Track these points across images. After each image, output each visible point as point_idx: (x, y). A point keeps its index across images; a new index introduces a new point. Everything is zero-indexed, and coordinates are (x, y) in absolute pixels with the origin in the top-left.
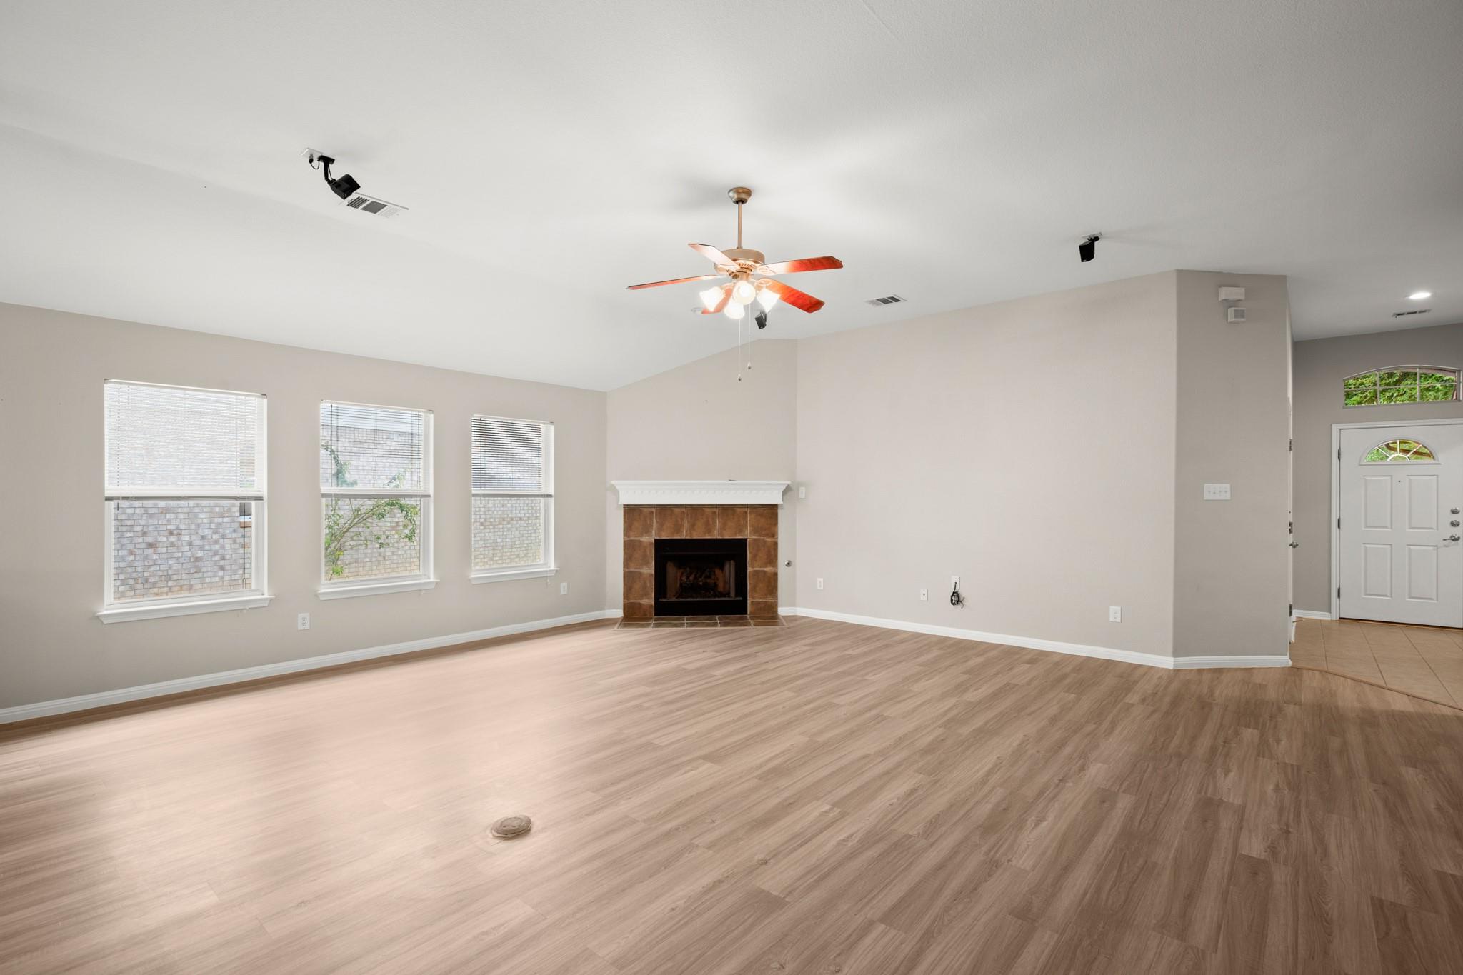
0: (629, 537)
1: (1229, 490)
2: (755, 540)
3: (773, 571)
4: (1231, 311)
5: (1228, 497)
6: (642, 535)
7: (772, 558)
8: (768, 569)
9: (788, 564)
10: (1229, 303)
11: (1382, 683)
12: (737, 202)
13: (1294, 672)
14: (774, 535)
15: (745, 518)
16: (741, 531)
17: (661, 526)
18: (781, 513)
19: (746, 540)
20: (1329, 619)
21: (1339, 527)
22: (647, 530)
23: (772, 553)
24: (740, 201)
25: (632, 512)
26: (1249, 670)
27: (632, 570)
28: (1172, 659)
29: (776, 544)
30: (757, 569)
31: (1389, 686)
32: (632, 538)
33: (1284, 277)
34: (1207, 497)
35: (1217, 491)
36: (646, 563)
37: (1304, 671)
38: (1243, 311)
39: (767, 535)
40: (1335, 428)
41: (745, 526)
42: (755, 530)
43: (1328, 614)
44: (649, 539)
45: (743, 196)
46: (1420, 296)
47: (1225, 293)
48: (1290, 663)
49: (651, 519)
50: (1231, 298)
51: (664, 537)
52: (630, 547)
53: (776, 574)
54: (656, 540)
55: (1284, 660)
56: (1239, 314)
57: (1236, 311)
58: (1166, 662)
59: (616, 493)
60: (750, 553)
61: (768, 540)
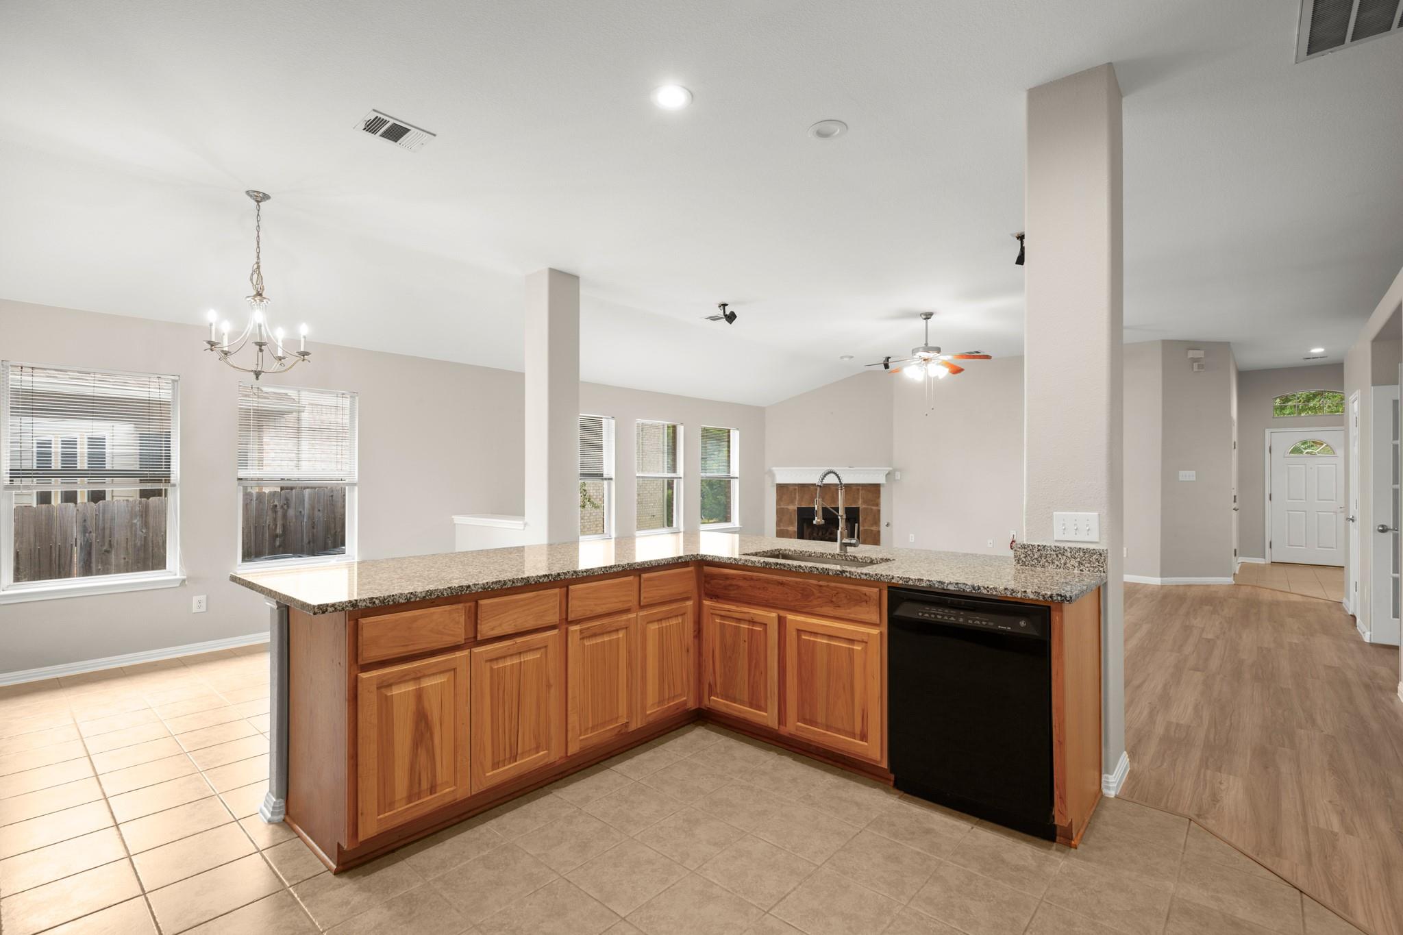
0: (780, 505)
1: (1195, 474)
2: (865, 509)
3: (877, 530)
4: (1195, 365)
5: (1194, 479)
6: (788, 504)
7: (877, 521)
8: (874, 528)
9: (888, 525)
10: (1195, 360)
11: (1289, 591)
12: (925, 319)
13: (1237, 585)
14: (878, 505)
15: (858, 493)
16: (855, 501)
17: (801, 500)
18: (882, 489)
19: (859, 508)
20: (1264, 563)
21: (1270, 499)
22: (792, 502)
23: (877, 516)
24: (927, 319)
25: (782, 488)
26: (1208, 586)
27: (782, 528)
28: (1160, 579)
29: (879, 511)
30: (866, 528)
31: (1292, 591)
32: (782, 507)
33: (1229, 343)
34: (1181, 479)
35: (1187, 475)
36: (791, 524)
37: (1242, 587)
38: (1203, 365)
39: (873, 505)
40: (1268, 431)
41: (858, 499)
42: (865, 502)
43: (1263, 559)
44: (793, 508)
45: (929, 317)
46: (1318, 351)
47: (1191, 354)
48: (1234, 582)
49: (795, 494)
50: (1196, 356)
51: (804, 505)
52: (780, 513)
53: (879, 532)
54: (798, 508)
55: (1230, 580)
56: (1201, 367)
57: (1198, 365)
58: (1156, 581)
59: (772, 475)
60: (862, 517)
61: (874, 508)
